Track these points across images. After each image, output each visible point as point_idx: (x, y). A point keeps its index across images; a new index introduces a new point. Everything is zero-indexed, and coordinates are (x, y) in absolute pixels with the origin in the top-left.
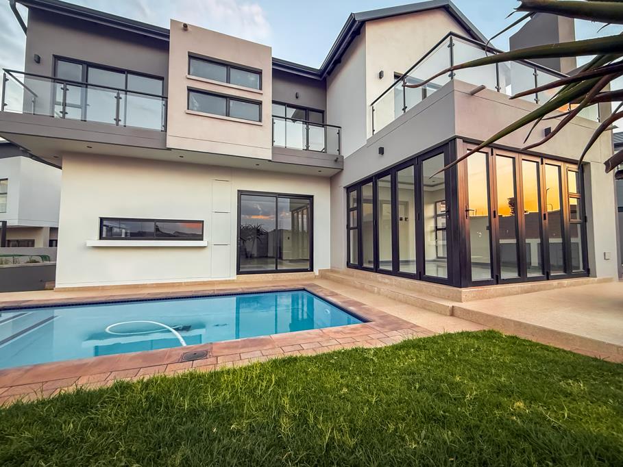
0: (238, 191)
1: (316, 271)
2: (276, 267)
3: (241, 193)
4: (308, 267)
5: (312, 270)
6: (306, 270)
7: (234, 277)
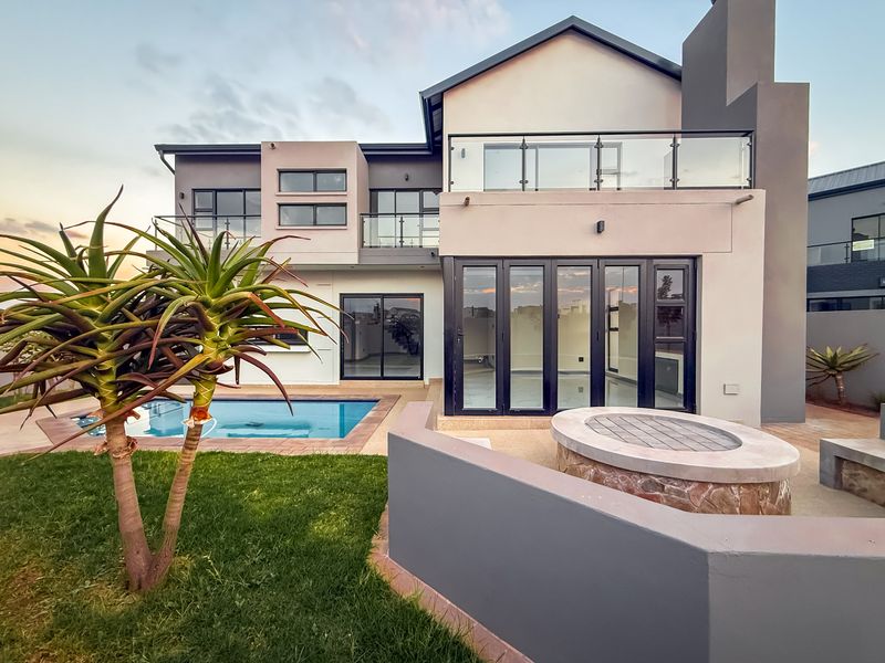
0: (341, 294)
1: (426, 381)
2: (382, 373)
3: (343, 296)
4: (419, 375)
5: (422, 379)
6: (416, 379)
7: (336, 381)
